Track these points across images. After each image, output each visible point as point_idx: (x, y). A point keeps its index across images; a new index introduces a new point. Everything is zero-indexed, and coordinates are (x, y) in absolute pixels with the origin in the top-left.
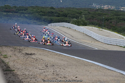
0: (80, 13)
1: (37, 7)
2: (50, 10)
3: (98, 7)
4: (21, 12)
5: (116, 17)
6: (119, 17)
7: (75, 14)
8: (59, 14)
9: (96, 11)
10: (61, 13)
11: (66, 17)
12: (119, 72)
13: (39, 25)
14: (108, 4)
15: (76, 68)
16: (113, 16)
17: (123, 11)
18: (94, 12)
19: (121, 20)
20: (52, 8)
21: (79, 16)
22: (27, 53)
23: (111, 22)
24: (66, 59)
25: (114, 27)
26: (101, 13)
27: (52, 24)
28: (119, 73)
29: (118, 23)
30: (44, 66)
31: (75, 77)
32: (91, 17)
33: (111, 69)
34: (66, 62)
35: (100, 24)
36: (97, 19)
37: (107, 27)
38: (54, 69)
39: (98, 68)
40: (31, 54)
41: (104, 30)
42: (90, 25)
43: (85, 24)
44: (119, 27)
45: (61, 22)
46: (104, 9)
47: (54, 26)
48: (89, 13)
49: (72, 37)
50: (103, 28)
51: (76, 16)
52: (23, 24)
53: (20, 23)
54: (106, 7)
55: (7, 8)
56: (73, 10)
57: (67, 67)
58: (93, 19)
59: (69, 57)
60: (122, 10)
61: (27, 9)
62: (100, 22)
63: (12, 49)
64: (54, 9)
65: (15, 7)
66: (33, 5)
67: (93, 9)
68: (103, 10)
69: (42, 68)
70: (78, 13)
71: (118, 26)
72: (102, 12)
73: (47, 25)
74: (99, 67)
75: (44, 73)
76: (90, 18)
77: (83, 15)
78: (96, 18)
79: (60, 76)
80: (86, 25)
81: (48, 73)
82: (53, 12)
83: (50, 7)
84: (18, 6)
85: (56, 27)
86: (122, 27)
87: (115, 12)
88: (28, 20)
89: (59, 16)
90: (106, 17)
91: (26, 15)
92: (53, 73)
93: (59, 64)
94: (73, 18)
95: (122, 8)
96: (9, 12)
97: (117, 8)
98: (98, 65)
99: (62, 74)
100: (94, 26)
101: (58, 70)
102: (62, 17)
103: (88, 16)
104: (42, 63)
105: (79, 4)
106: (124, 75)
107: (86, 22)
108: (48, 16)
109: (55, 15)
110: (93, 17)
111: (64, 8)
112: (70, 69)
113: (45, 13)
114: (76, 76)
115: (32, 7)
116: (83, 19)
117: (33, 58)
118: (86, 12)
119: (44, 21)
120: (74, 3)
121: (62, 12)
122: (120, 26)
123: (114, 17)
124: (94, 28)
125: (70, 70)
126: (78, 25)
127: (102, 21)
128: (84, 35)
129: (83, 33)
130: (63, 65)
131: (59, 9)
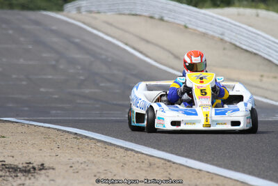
22: (9, 161)
27: (84, 3)
40: (29, 170)
47: (90, 12)
73: (60, 9)
85: (102, 17)
100: (262, 5)
124: (263, 13)
126: (196, 6)
128: (224, 49)
129: (222, 40)
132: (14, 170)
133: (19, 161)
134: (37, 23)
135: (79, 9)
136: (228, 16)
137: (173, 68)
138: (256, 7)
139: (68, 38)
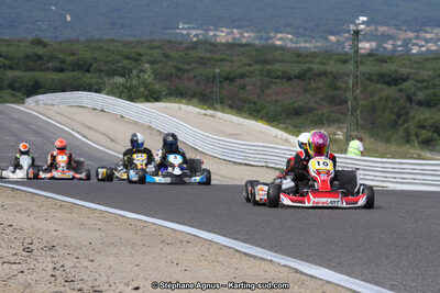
0: (137, 58)
2: (30, 51)
3: (195, 34)
5: (259, 67)
6: (269, 67)
7: (118, 61)
8: (63, 62)
9: (188, 48)
10: (69, 59)
11: (88, 71)
12: (285, 266)
14: (233, 23)
15: (132, 255)
16: (250, 65)
17: (281, 48)
18: (182, 54)
19: (276, 78)
20: (38, 42)
21: (130, 66)
23: (243, 88)
24: (94, 222)
25: (255, 103)
26: (208, 55)
27: (40, 97)
28: (286, 269)
29: (268, 87)
30: (20, 251)
31: (131, 287)
32: (173, 71)
33: (257, 254)
34: (96, 234)
35: (207, 95)
36: (195, 77)
37: (230, 103)
38: (55, 260)
39: (212, 250)
41: (219, 114)
42: (173, 98)
43: (153, 96)
44: (271, 102)
45: (72, 90)
46: (218, 40)
47: (46, 104)
48: (167, 56)
49: (112, 140)
50: (216, 109)
51: (123, 68)
54: (223, 36)
56: (111, 48)
57: (99, 252)
58: (179, 77)
59: (105, 215)
60: (278, 43)
62: (206, 85)
64: (44, 45)
67: (180, 43)
68: (212, 46)
69: (12, 259)
70: (129, 58)
71: (268, 100)
72: (210, 51)
73: (21, 102)
74: (215, 246)
75: (20, 276)
76: (172, 75)
77: (147, 65)
78: (192, 74)
79: (79, 287)
80: (157, 99)
81: (35, 274)
82: (40, 58)
83: (30, 37)
85: (55, 108)
86: (280, 104)
87: (255, 53)
89: (61, 70)
90: (227, 68)
92: (53, 276)
93: (73, 242)
94: (112, 74)
95: (279, 35)
97: (261, 38)
98: (211, 242)
99: (86, 277)
100: (184, 101)
101: (68, 264)
102: (75, 73)
103: (163, 68)
104: (12, 238)
105: (130, 26)
106: (302, 273)
107: (157, 86)
108: (26, 70)
109: (50, 64)
110: (178, 69)
111: (77, 41)
112: (112, 258)
113: (12, 58)
114: (135, 285)
116: (148, 77)
118: (157, 53)
119: (11, 87)
120: (114, 24)
121: (73, 54)
122: (274, 98)
123: (252, 68)
124: (184, 107)
125: (112, 263)
126: (132, 101)
127: (213, 82)
128: (151, 134)
129: (150, 127)
130: (86, 243)
131: (60, 43)
135: (37, 101)
136: (157, 109)
137: (109, 149)
138: (180, 103)
139: (26, 124)
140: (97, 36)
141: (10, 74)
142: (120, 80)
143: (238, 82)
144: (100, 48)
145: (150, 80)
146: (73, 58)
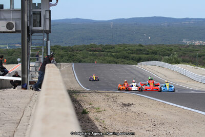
0: (171, 50)
1: (124, 44)
2: (138, 48)
3: (188, 43)
4: (108, 50)
7: (165, 51)
8: (148, 52)
9: (186, 47)
11: (156, 54)
13: (127, 64)
14: (200, 39)
18: (185, 49)
20: (141, 45)
21: (170, 53)
22: (124, 103)
26: (193, 49)
27: (142, 63)
32: (182, 54)
40: (129, 105)
41: (199, 68)
43: (177, 62)
47: (144, 65)
48: (180, 50)
49: (166, 77)
50: (198, 66)
52: (110, 63)
53: (108, 62)
54: (197, 43)
55: (93, 47)
56: (163, 47)
58: (184, 56)
61: (114, 48)
62: (192, 58)
63: (105, 98)
65: (101, 45)
66: (120, 43)
67: (184, 45)
68: (194, 46)
70: (168, 50)
73: (137, 64)
77: (175, 53)
78: (188, 55)
80: (179, 63)
82: (141, 50)
83: (138, 44)
84: (105, 45)
85: (147, 66)
88: (115, 59)
89: (148, 54)
90: (199, 53)
91: (113, 54)
94: (164, 55)
96: (95, 51)
100: (187, 64)
102: (152, 55)
103: (179, 53)
105: (168, 40)
107: (179, 59)
108: (137, 54)
109: (144, 52)
110: (184, 53)
111: (152, 45)
113: (133, 51)
115: (119, 45)
116: (176, 56)
117: (133, 112)
118: (177, 49)
119: (132, 59)
120: (164, 40)
130: (175, 122)
131: (147, 46)
132: (125, 105)
133: (127, 103)
134: (131, 68)
139: (139, 72)
140: (158, 44)
141: (132, 55)
142: (167, 57)
143: (202, 57)
144: (159, 47)
145: (177, 57)
146: (151, 50)
